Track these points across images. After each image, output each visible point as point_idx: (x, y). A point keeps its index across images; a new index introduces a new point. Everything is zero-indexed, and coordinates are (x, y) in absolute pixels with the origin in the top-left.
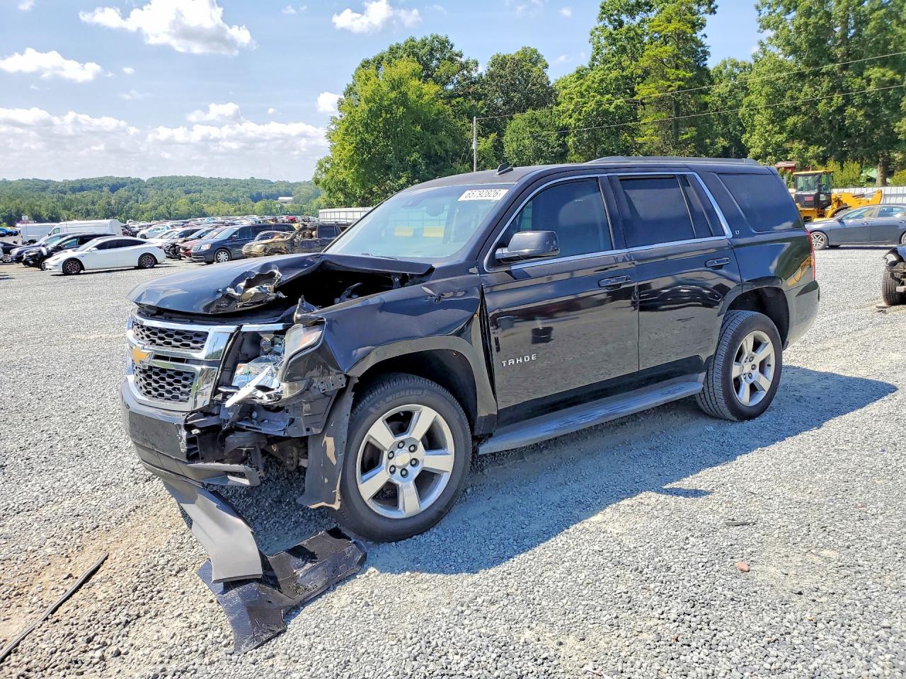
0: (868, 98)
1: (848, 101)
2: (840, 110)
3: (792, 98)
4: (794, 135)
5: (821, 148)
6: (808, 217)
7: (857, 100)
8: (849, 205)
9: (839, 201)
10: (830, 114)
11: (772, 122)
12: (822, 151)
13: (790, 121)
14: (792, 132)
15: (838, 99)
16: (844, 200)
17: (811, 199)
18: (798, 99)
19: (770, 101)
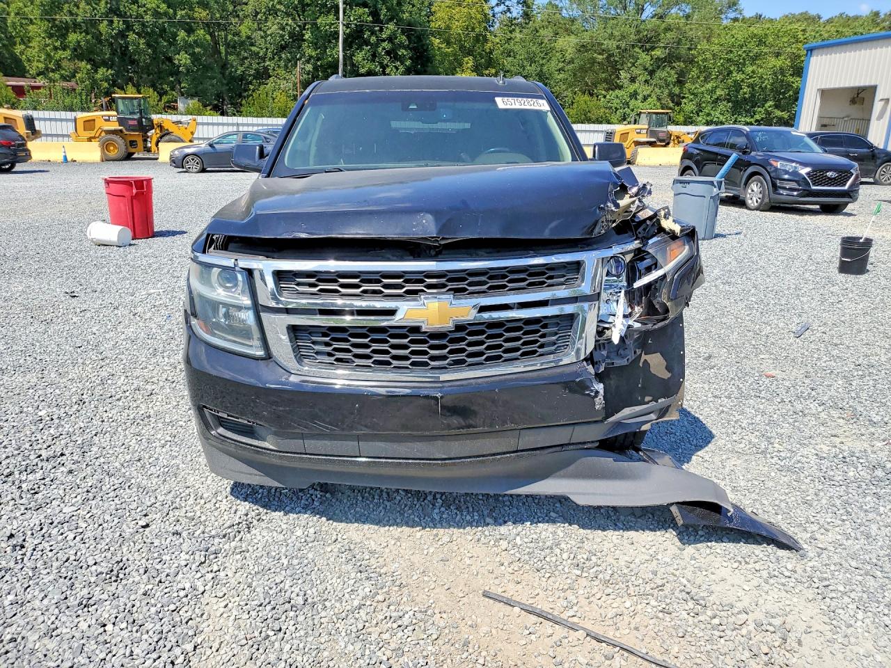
0: (147, 27)
1: (129, 27)
2: (122, 35)
3: (71, 13)
4: (78, 53)
5: (110, 71)
6: (133, 141)
7: (137, 27)
8: (170, 130)
9: (161, 127)
10: (112, 37)
11: (51, 36)
12: (111, 74)
13: (73, 37)
14: (75, 50)
15: (118, 24)
16: (166, 126)
17: (135, 123)
18: (77, 15)
19: (46, 12)
